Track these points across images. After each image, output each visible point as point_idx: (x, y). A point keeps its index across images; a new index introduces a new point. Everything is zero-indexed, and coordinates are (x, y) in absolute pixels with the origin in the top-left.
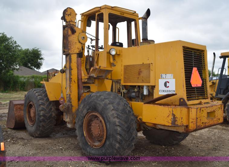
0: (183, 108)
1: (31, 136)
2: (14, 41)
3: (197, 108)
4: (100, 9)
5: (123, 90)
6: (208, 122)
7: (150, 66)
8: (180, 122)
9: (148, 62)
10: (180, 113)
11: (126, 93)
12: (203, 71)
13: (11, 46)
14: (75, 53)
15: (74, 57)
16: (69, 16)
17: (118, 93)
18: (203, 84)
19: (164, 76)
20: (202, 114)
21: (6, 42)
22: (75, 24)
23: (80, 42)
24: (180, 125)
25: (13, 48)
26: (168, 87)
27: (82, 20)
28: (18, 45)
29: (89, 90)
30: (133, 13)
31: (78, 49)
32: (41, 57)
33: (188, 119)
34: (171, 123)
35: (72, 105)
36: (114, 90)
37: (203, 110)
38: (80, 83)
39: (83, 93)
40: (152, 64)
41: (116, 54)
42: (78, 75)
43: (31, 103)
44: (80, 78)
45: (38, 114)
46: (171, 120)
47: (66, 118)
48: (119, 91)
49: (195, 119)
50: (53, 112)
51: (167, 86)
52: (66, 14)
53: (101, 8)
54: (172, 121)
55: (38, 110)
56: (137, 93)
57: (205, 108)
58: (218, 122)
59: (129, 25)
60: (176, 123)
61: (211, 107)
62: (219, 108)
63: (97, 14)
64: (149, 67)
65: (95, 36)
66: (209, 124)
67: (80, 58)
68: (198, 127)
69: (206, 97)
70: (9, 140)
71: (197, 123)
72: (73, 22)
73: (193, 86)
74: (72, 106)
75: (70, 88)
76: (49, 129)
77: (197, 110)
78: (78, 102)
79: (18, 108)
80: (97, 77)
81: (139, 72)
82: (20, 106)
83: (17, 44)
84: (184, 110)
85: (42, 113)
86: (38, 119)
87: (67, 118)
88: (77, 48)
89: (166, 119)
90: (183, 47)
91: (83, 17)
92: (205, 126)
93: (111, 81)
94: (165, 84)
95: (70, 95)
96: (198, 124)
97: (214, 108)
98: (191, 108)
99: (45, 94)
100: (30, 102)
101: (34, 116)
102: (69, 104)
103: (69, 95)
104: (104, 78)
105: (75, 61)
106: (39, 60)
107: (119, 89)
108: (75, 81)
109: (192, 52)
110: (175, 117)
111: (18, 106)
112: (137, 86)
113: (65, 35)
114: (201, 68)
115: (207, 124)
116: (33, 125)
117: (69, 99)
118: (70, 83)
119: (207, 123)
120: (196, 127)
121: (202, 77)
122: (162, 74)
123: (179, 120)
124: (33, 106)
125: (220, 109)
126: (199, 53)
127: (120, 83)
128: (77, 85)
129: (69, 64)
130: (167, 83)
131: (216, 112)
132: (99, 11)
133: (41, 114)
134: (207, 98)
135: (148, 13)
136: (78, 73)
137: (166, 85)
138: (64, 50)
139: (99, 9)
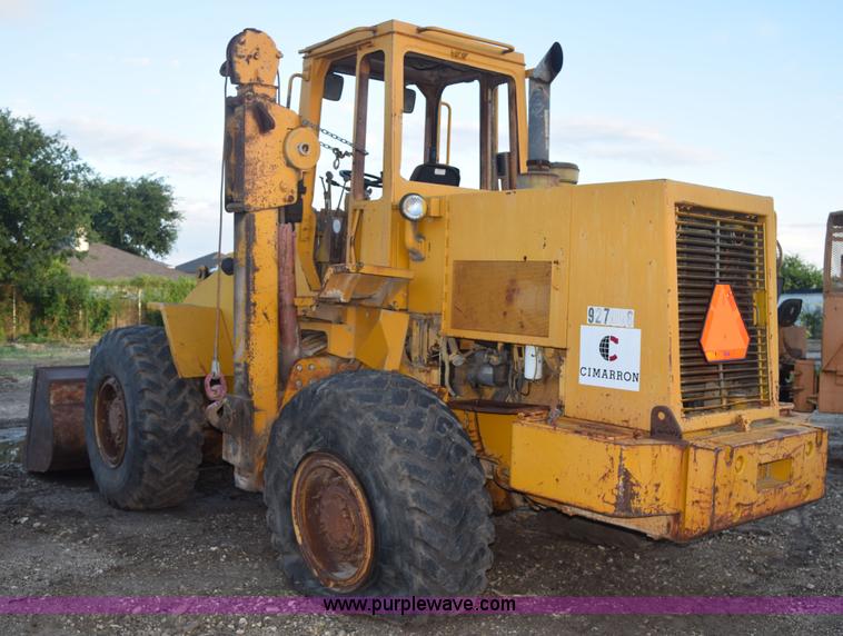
0: (664, 448)
1: (110, 503)
2: (70, 148)
3: (717, 451)
4: (375, 37)
5: (449, 352)
6: (760, 501)
7: (550, 272)
8: (650, 499)
9: (543, 256)
10: (652, 465)
11: (460, 367)
12: (755, 296)
13: (59, 166)
14: (270, 208)
15: (266, 224)
16: (251, 60)
17: (428, 365)
18: (752, 348)
19: (599, 313)
20: (737, 471)
21: (40, 153)
22: (272, 96)
23: (289, 164)
24: (647, 511)
25: (66, 174)
26: (614, 358)
27: (307, 73)
28: (85, 165)
29: (322, 347)
30: (505, 52)
31: (283, 190)
32: (170, 210)
33: (682, 490)
34: (615, 505)
35: (255, 404)
36: (415, 355)
37: (741, 458)
38: (288, 319)
39: (300, 358)
40: (556, 262)
41: (427, 215)
42: (280, 291)
43: (111, 381)
44: (287, 300)
45: (136, 426)
46: (616, 492)
47: (231, 451)
48: (434, 358)
49: (707, 492)
50: (189, 417)
51: (611, 354)
52: (239, 53)
53: (378, 34)
54: (618, 497)
55: (133, 408)
56: (501, 372)
57: (752, 449)
58: (805, 497)
59: (489, 98)
60: (635, 504)
61: (777, 442)
62: (810, 443)
63: (360, 55)
64: (548, 274)
65: (351, 140)
66: (763, 509)
67: (290, 225)
68: (718, 522)
69: (762, 398)
70: (26, 519)
71: (714, 505)
72: (266, 86)
73: (711, 357)
74: (253, 409)
75: (248, 339)
76: (178, 484)
77: (717, 457)
78: (278, 396)
79: (64, 395)
80: (352, 299)
81: (508, 291)
82: (74, 387)
83: (79, 162)
84: (669, 454)
85: (149, 421)
86: (136, 443)
87: (235, 453)
88: (277, 184)
89: (596, 485)
90: (677, 205)
91: (311, 61)
92: (749, 515)
93: (405, 318)
94: (604, 348)
95: (247, 367)
96: (720, 511)
97: (789, 445)
98: (696, 448)
99: (163, 350)
100: (107, 378)
101: (121, 431)
102: (242, 402)
103: (243, 365)
104: (378, 304)
105: (271, 238)
106: (163, 220)
107: (434, 349)
108: (269, 315)
109: (714, 222)
110: (632, 480)
111: (65, 387)
112: (500, 346)
113: (233, 135)
114: (750, 285)
115: (755, 510)
116: (119, 463)
117: (242, 381)
118: (248, 322)
119: (755, 506)
120: (712, 524)
121: (752, 322)
122: (595, 308)
123: (646, 493)
124: (119, 394)
125: (814, 448)
126: (745, 226)
127: (439, 327)
128: (274, 327)
129: (244, 250)
130: (611, 343)
131: (797, 459)
132: (368, 43)
133: (147, 427)
134: (768, 404)
135: (555, 59)
136: (280, 283)
137: (607, 351)
138: (230, 192)
139: (371, 34)
